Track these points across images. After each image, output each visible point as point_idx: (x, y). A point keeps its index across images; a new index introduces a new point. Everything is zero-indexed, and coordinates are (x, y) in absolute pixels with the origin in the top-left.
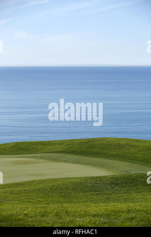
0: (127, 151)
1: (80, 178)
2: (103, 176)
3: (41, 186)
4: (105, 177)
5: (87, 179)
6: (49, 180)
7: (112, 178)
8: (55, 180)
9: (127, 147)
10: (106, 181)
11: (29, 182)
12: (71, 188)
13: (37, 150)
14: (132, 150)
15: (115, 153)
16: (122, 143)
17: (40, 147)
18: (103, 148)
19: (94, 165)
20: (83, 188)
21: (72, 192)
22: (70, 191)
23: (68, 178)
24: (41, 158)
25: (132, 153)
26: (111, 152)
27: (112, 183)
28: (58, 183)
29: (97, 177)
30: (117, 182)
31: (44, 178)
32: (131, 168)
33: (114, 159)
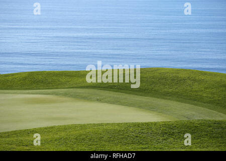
0: (189, 88)
1: (118, 124)
2: (152, 123)
3: (63, 134)
4: (155, 124)
5: (128, 126)
6: (74, 127)
7: (165, 125)
8: (83, 127)
9: (189, 82)
10: (157, 129)
11: (46, 128)
12: (106, 138)
13: (59, 84)
14: (196, 87)
15: (170, 90)
16: (182, 75)
17: (63, 80)
18: (153, 82)
19: (140, 106)
20: (122, 138)
21: (107, 144)
22: (104, 143)
23: (101, 125)
24: (65, 95)
25: (196, 91)
26: (166, 90)
27: (164, 133)
28: (87, 130)
29: (143, 124)
30: (172, 131)
31: (67, 124)
32: (194, 113)
33: (169, 99)
